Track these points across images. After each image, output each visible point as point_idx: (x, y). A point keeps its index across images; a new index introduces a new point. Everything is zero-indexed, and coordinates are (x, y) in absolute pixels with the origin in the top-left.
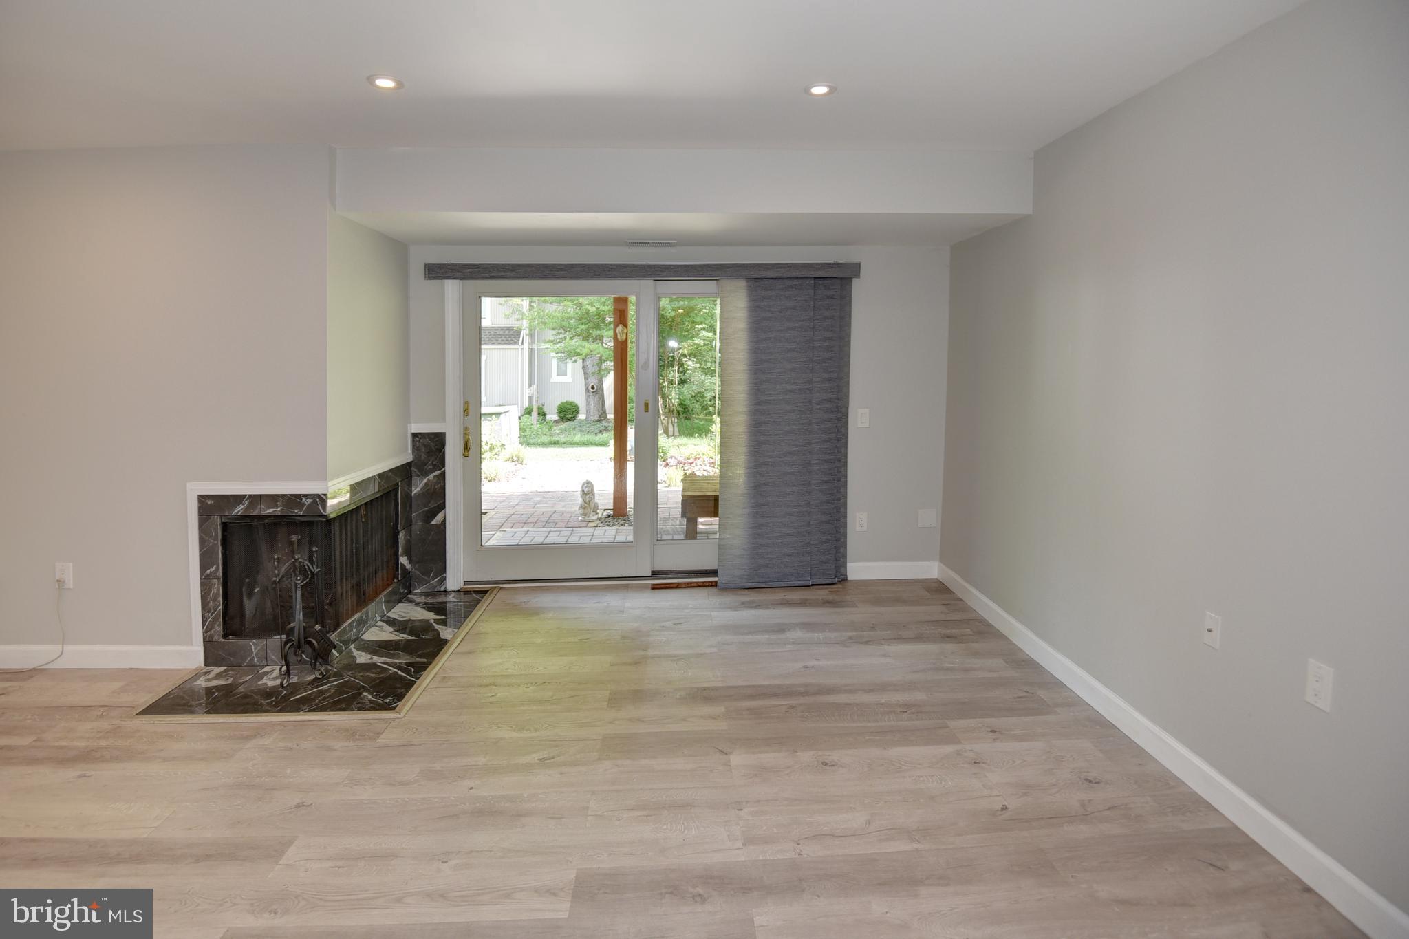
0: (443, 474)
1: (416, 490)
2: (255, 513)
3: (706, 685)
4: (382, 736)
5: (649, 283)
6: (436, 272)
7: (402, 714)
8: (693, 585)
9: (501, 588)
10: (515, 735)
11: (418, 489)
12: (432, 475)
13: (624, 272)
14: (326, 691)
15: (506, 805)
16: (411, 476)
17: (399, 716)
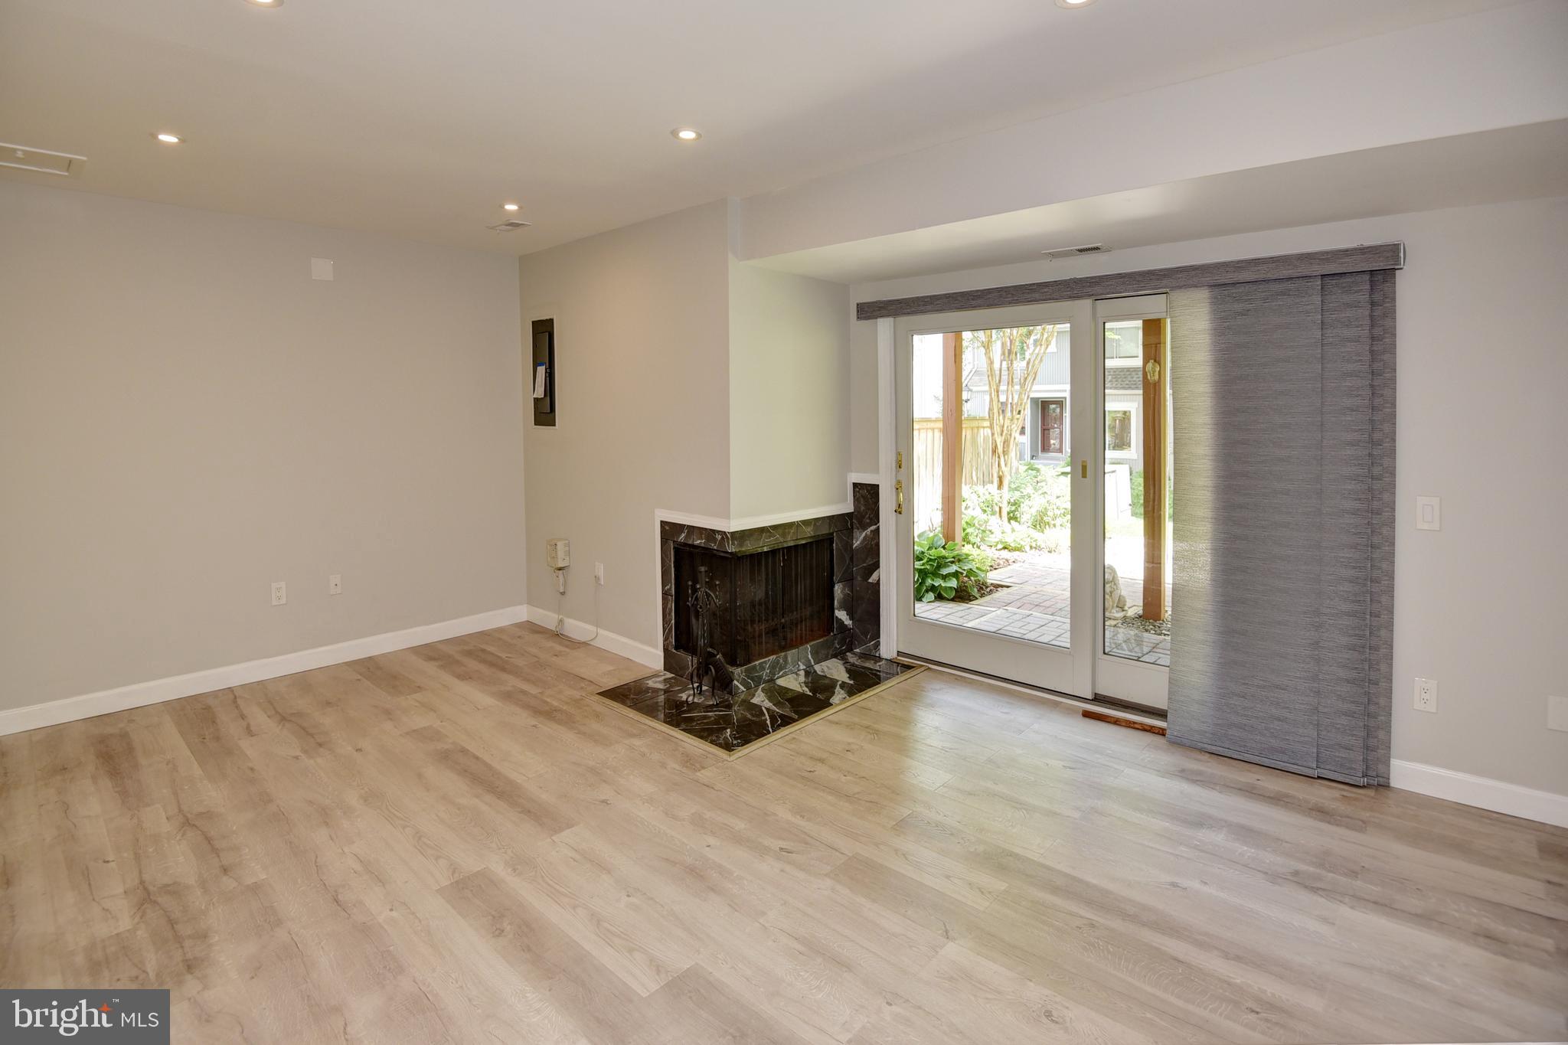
0: (878, 529)
1: (856, 544)
2: (690, 542)
3: (1017, 850)
4: (703, 771)
5: (1086, 304)
6: (868, 311)
7: (732, 758)
8: (1136, 726)
9: (929, 668)
10: (789, 817)
11: (858, 542)
12: (869, 530)
13: (1045, 292)
14: (710, 717)
15: (714, 875)
16: (852, 527)
17: (729, 759)
